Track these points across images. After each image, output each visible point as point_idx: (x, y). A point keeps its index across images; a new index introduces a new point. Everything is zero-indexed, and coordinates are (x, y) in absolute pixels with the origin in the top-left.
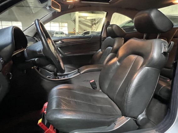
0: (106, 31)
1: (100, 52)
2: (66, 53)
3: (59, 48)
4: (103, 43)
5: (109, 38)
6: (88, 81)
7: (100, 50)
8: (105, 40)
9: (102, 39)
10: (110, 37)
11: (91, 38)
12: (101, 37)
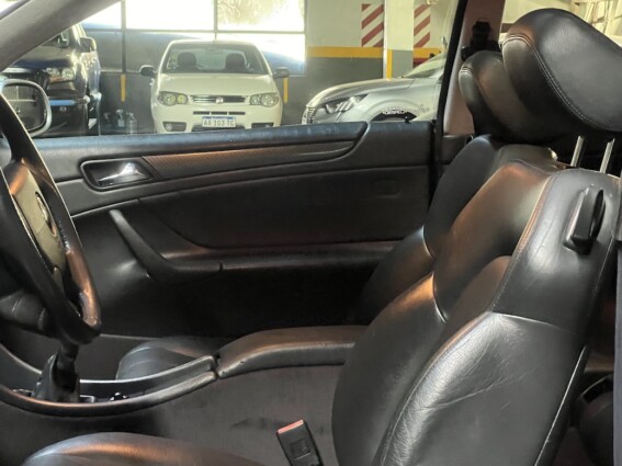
1: (418, 243)
2: (167, 256)
3: (118, 217)
6: (263, 424)
7: (421, 231)
10: (483, 139)
11: (358, 145)
12: (437, 138)
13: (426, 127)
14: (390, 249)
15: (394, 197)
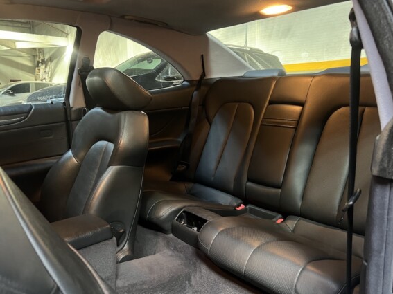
0: (81, 88)
1: (70, 158)
4: (78, 128)
5: (97, 113)
7: (70, 153)
8: (83, 118)
9: (73, 116)
10: (98, 110)
11: (30, 115)
12: (68, 110)
13: (62, 105)
14: (55, 161)
15: (51, 137)
